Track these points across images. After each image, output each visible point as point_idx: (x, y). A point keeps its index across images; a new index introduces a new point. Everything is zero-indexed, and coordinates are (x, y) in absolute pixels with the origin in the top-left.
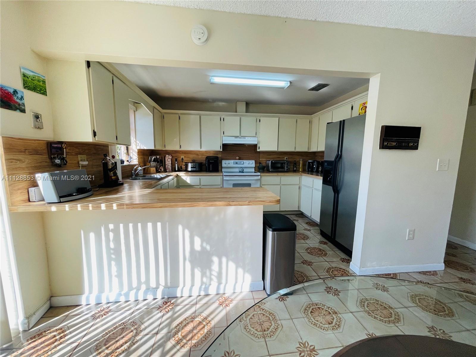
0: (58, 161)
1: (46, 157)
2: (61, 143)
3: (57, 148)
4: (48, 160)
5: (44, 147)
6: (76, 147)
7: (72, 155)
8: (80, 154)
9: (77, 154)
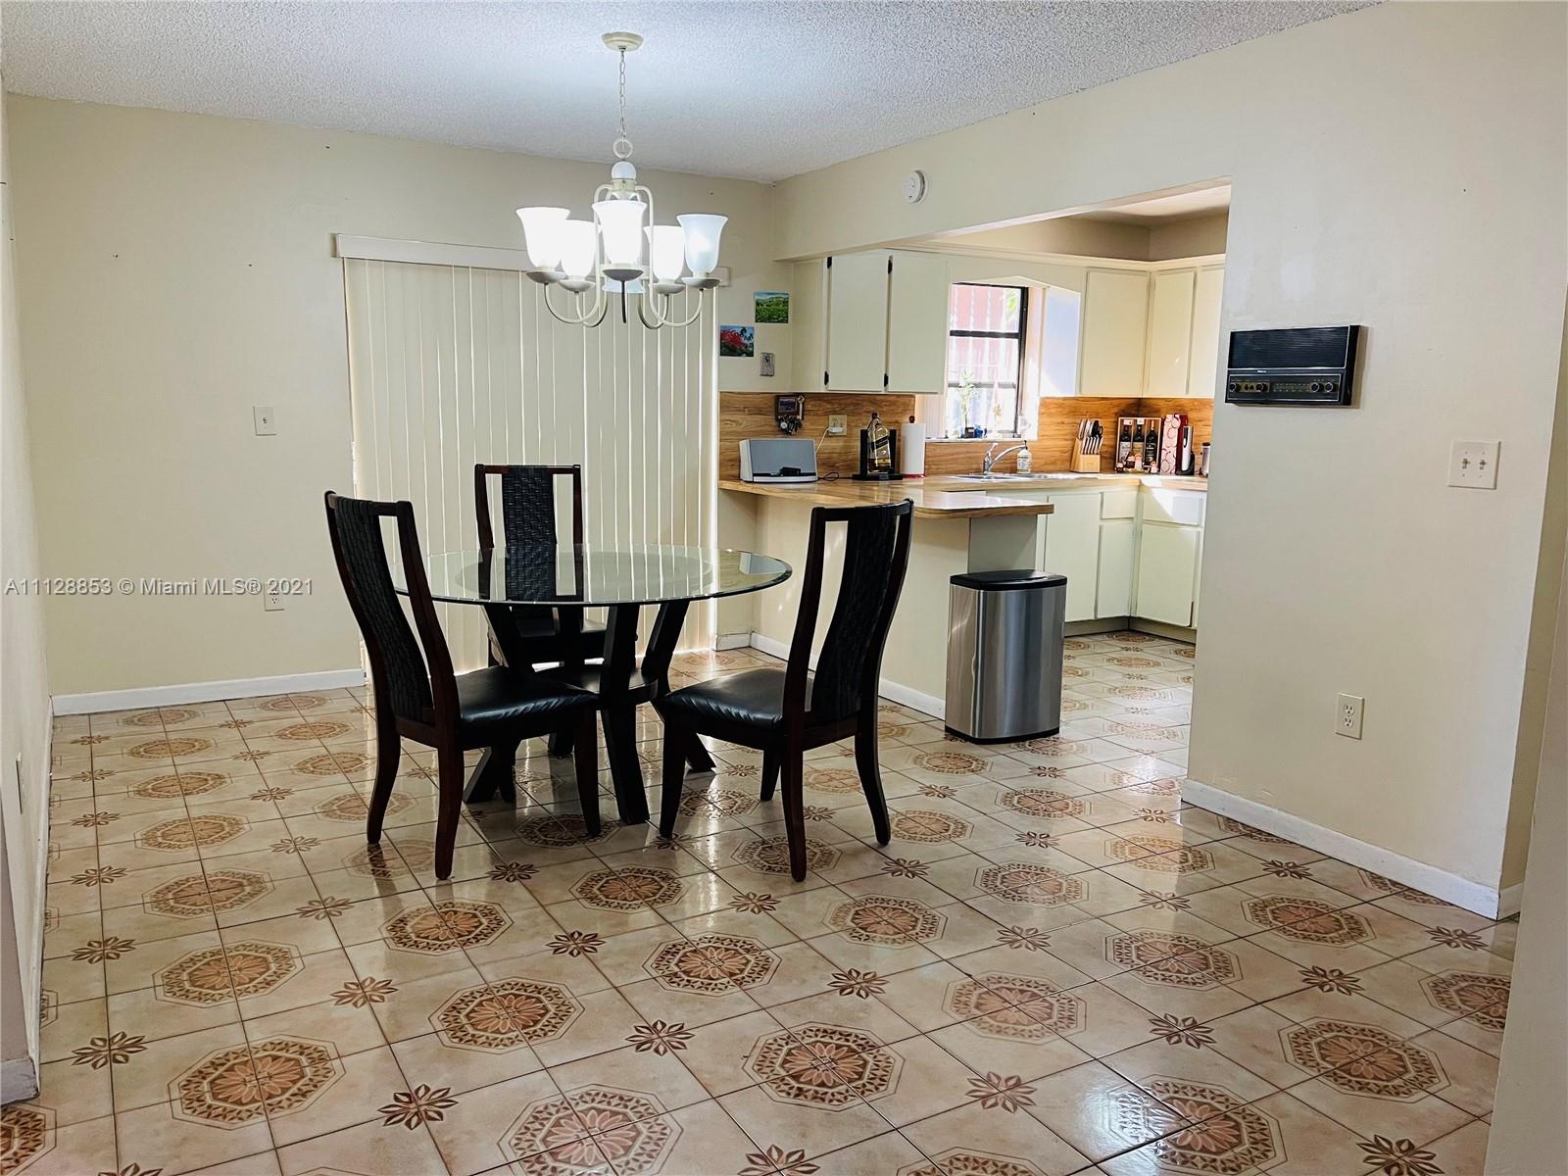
0: (784, 425)
1: (771, 419)
2: (797, 395)
3: (788, 404)
4: (774, 423)
5: (772, 403)
6: (828, 402)
7: (817, 415)
8: (835, 413)
9: (827, 414)
